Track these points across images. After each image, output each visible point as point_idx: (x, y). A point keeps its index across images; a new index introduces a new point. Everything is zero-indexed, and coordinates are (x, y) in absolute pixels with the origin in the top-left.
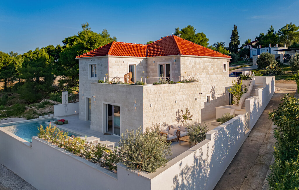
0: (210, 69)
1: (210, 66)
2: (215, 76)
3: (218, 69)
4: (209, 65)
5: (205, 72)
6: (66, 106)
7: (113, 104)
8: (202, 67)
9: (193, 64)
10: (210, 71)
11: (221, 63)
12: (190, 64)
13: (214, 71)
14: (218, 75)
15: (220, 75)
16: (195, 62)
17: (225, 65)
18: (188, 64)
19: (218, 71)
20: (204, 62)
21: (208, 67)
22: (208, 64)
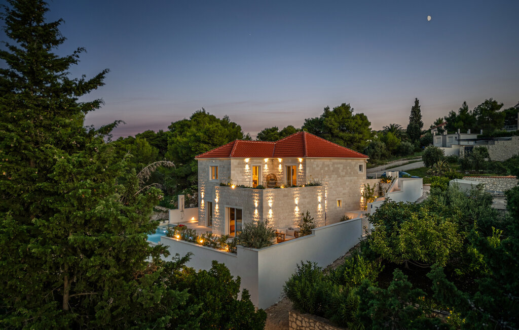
0: (342, 171)
1: (341, 168)
2: (347, 178)
3: (351, 171)
4: (341, 166)
5: (336, 174)
6: (182, 211)
7: (235, 207)
8: (332, 169)
9: (320, 166)
10: (341, 173)
11: (356, 163)
12: (318, 166)
13: (346, 173)
14: (351, 178)
15: (354, 177)
16: (323, 164)
17: (361, 167)
18: (315, 166)
19: (352, 173)
20: (334, 164)
21: (339, 168)
22: (339, 166)
